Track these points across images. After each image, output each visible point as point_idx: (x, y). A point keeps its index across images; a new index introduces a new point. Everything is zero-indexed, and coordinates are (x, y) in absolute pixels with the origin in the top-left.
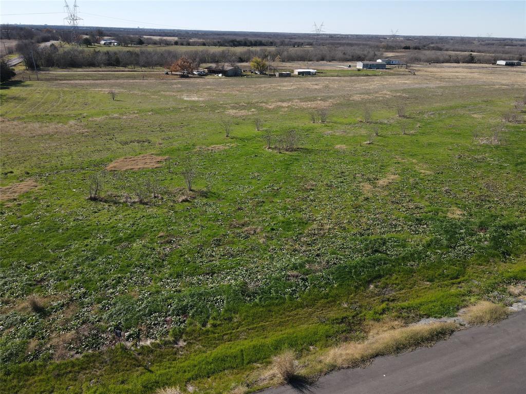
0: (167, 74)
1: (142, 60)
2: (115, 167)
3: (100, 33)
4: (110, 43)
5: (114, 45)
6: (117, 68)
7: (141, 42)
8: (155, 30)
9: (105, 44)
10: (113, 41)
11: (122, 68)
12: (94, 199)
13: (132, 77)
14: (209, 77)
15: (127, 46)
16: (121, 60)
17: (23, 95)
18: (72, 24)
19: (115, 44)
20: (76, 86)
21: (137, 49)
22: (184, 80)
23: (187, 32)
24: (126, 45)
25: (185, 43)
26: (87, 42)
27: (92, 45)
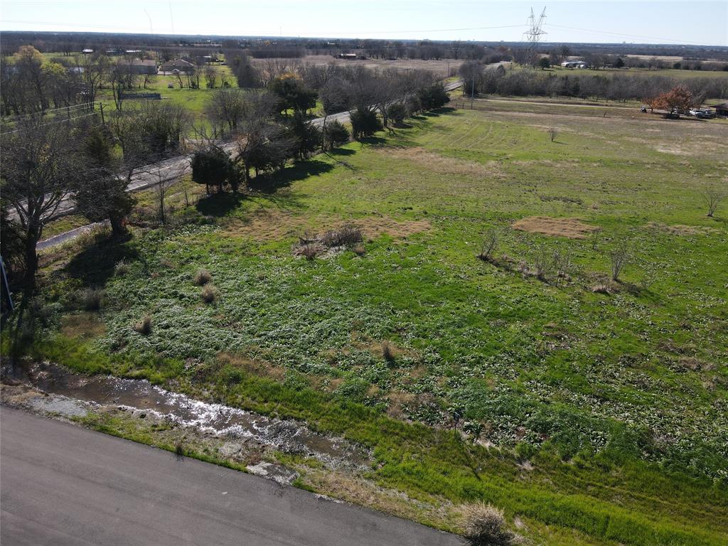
0: (645, 111)
1: (612, 88)
2: (522, 226)
3: (565, 50)
4: (575, 65)
5: (579, 67)
6: (573, 99)
7: (620, 64)
8: (648, 46)
9: (567, 66)
10: (580, 62)
11: (578, 100)
12: (484, 258)
13: (588, 113)
14: (717, 120)
15: (598, 70)
16: (581, 88)
17: (450, 124)
18: (531, 40)
19: (582, 66)
20: (511, 119)
21: (609, 73)
22: (668, 123)
23: (702, 49)
24: (596, 68)
25: (692, 66)
26: (545, 64)
27: (549, 67)
